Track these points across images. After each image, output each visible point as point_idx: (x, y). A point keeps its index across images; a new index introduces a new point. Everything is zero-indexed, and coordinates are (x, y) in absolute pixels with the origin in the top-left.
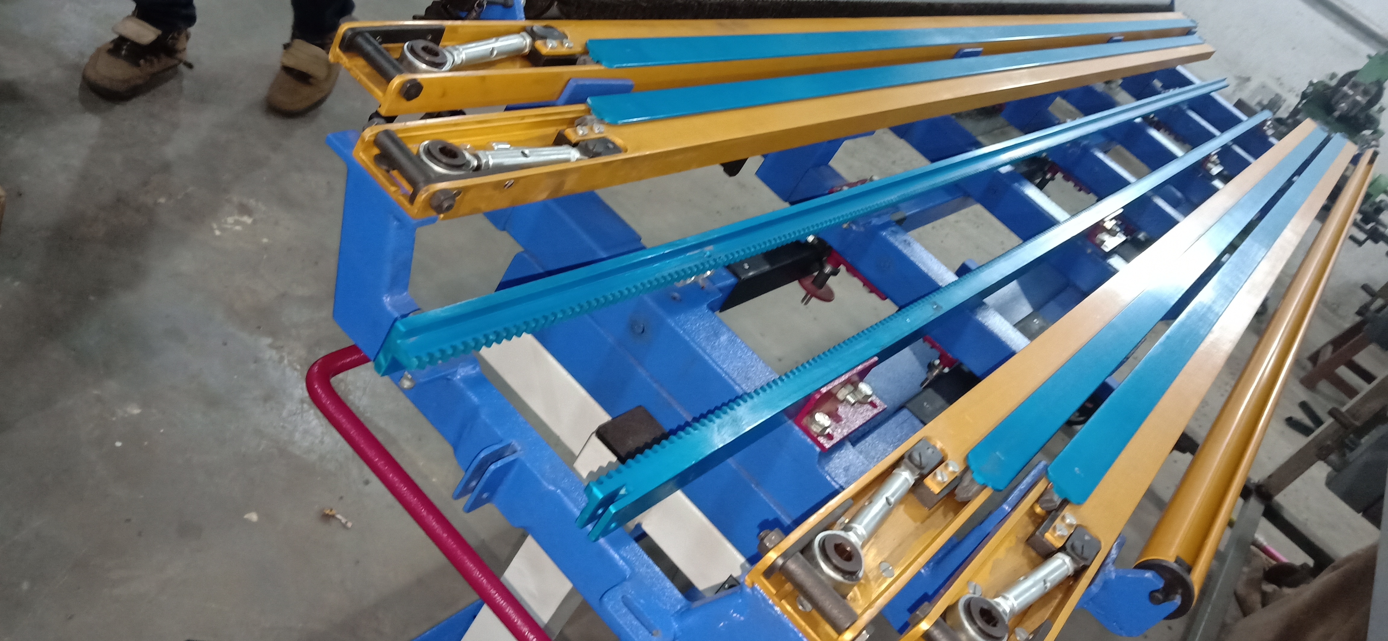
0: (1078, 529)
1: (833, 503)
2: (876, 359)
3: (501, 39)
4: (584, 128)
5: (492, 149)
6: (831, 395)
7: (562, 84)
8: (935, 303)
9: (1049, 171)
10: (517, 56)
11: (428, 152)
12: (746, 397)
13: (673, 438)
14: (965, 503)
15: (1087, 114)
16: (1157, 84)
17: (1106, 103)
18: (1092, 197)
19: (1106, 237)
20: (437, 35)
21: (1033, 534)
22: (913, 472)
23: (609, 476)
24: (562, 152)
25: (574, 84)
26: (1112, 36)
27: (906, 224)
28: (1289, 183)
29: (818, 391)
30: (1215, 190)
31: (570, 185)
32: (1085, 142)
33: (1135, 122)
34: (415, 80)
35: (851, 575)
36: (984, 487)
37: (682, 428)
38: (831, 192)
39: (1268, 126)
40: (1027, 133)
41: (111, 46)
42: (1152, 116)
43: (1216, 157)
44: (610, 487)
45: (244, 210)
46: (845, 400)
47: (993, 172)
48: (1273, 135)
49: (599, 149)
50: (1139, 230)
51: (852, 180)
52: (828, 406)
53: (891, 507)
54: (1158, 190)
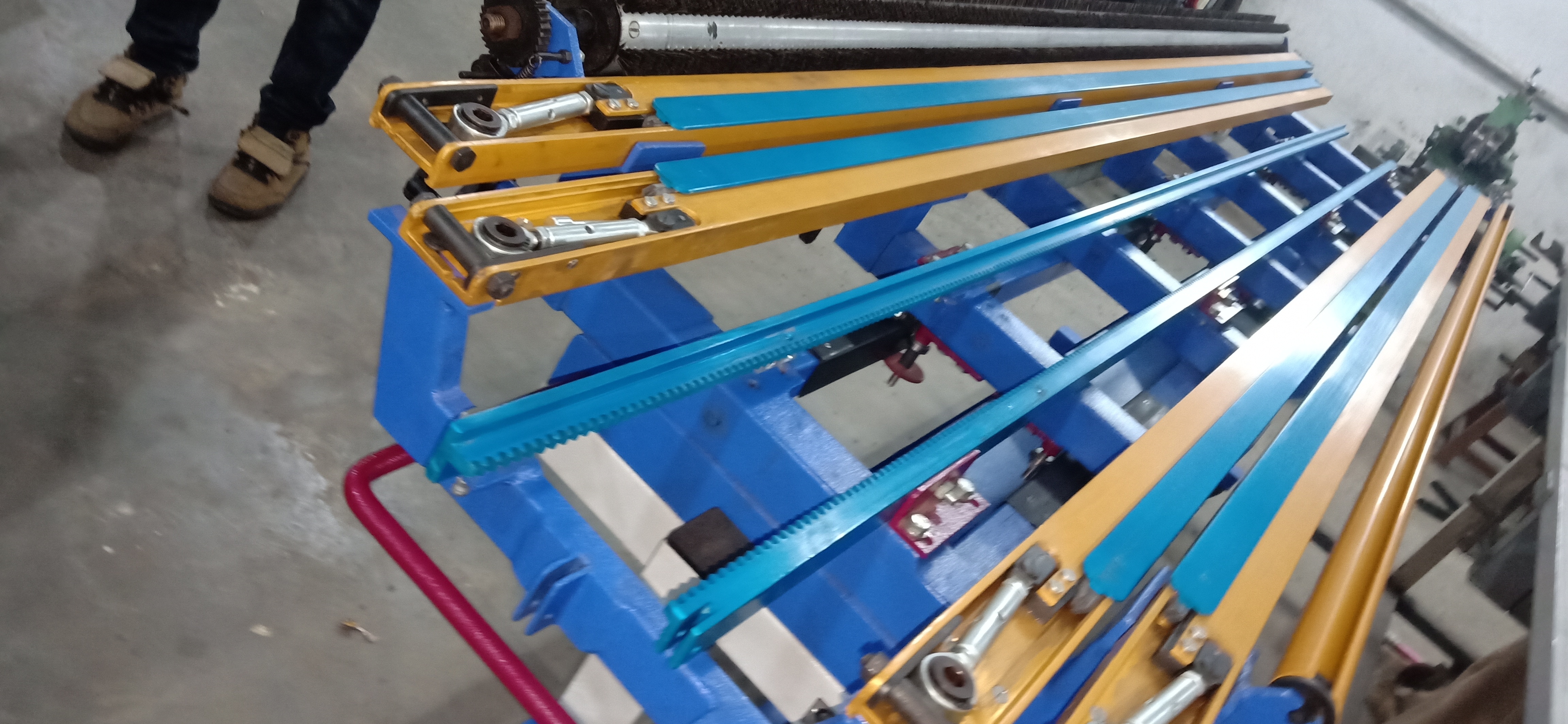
0: (1208, 644)
1: (941, 620)
2: (978, 451)
3: (559, 99)
4: (653, 198)
5: (552, 224)
6: (929, 495)
7: (628, 147)
8: (1038, 388)
9: (1155, 232)
10: (578, 117)
11: (484, 230)
12: (837, 499)
13: (759, 548)
14: (1081, 617)
15: (1197, 168)
16: (1270, 131)
17: (1216, 157)
18: (1203, 261)
19: (1219, 307)
20: (488, 96)
21: (1157, 651)
22: (1025, 582)
23: (691, 594)
24: (630, 225)
25: (641, 149)
26: (1221, 81)
27: (1001, 295)
28: (1419, 244)
29: (915, 490)
30: (1338, 253)
31: (639, 263)
32: (1195, 200)
33: (1249, 176)
34: (467, 148)
35: (963, 702)
36: (1103, 597)
37: (769, 536)
38: (921, 263)
39: (1393, 178)
40: (1132, 192)
41: (97, 90)
42: (1265, 168)
43: (1337, 214)
44: (693, 605)
45: (252, 278)
46: (944, 500)
47: (1096, 237)
48: (1398, 188)
49: (670, 222)
50: (1256, 297)
51: (944, 246)
52: (925, 506)
53: (1003, 624)
54: (1277, 253)
